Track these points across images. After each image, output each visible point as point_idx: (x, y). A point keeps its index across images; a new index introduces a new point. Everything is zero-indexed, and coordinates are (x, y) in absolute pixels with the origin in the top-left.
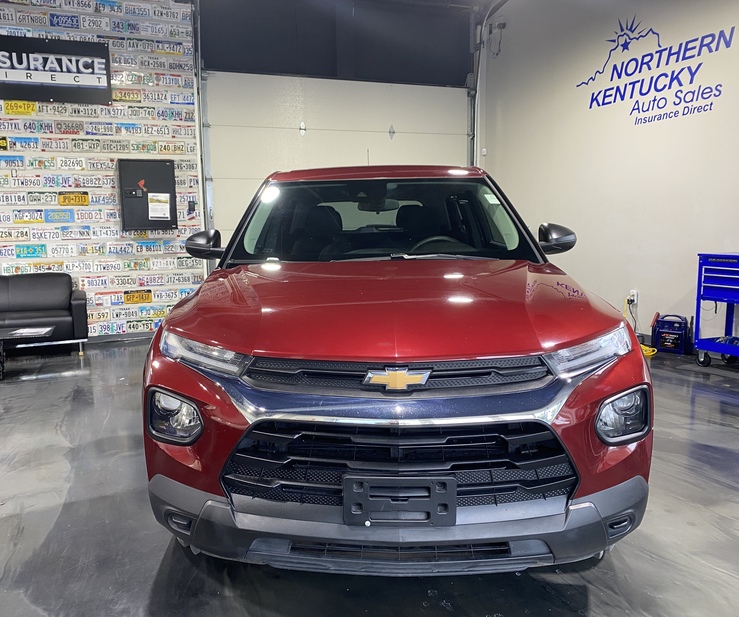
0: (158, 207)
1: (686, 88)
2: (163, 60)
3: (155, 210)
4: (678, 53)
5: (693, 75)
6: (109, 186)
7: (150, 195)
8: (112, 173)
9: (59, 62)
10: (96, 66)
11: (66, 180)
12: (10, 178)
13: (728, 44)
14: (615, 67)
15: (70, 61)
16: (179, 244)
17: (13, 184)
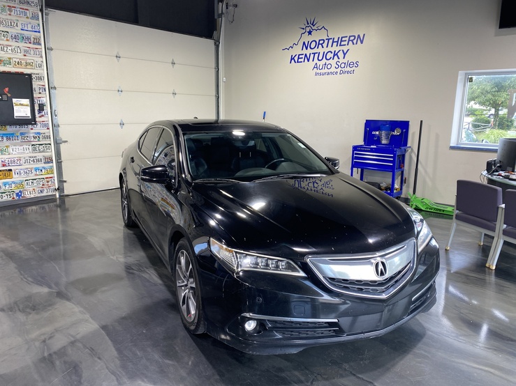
0: (21, 109)
1: (341, 60)
3: (19, 111)
4: (337, 42)
5: (345, 54)
7: (14, 100)
13: (362, 42)
14: (304, 43)
16: (32, 135)
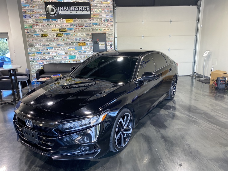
0: (102, 46)
2: (105, 5)
3: (101, 47)
6: (90, 40)
7: (100, 43)
8: (91, 37)
9: (78, 8)
10: (87, 8)
11: (80, 39)
12: (67, 39)
15: (81, 7)
17: (68, 40)
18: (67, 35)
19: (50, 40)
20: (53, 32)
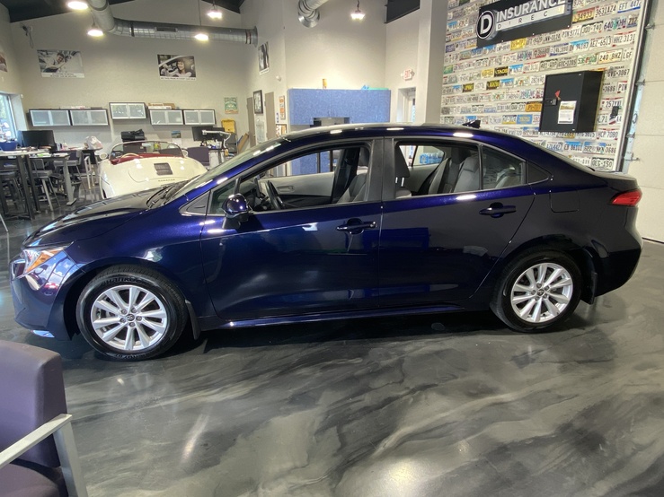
0: (566, 113)
3: (563, 116)
7: (562, 102)
9: (538, 4)
12: (505, 94)
16: (596, 146)
17: (506, 98)
18: (507, 82)
19: (475, 99)
20: (483, 78)
